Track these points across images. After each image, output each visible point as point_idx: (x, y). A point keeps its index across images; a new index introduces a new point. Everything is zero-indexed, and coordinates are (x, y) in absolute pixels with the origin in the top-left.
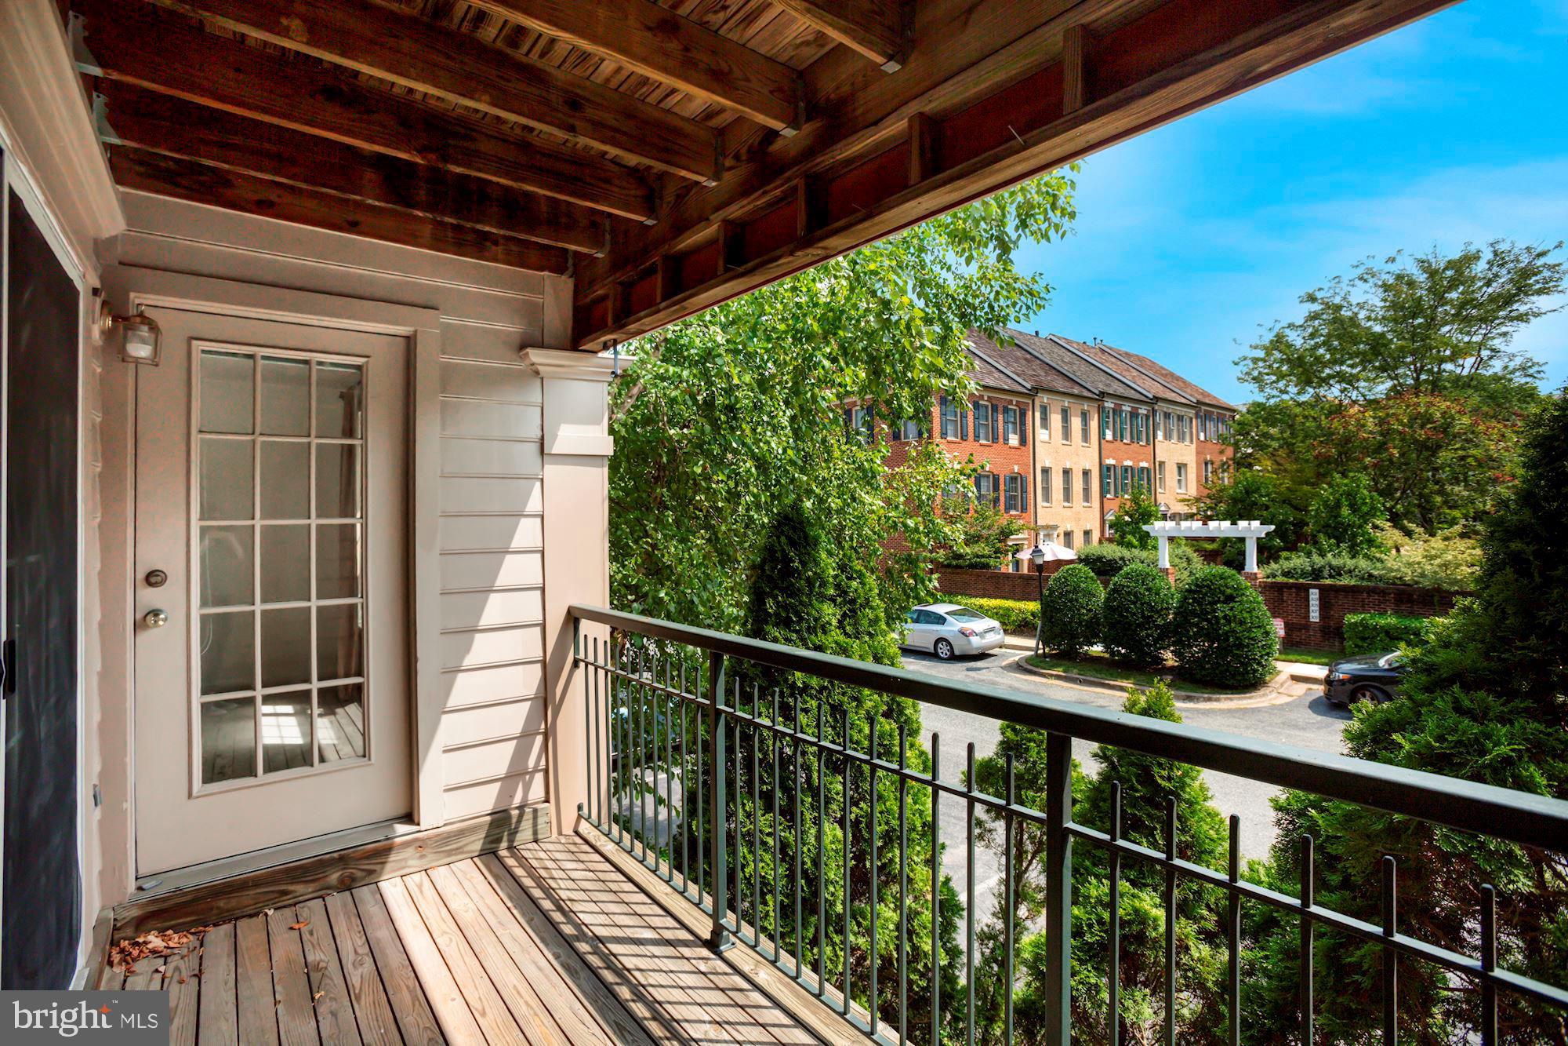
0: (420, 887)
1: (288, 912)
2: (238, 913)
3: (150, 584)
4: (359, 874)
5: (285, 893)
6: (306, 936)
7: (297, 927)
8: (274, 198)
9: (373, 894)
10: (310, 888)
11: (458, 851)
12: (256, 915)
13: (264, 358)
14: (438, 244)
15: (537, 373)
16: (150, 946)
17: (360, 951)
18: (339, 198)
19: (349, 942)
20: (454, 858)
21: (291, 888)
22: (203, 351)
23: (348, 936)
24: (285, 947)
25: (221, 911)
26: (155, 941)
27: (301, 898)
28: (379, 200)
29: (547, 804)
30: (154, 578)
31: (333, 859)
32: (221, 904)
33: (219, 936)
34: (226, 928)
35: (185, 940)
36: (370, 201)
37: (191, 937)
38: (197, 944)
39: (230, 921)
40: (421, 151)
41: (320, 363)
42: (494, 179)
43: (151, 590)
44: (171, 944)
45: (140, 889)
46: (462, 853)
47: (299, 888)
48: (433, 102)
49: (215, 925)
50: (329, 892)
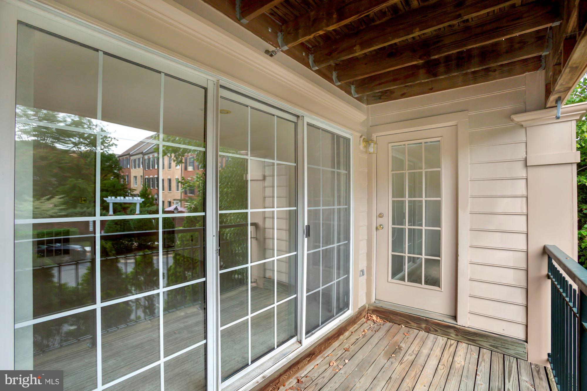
0: (451, 345)
1: (407, 329)
2: (395, 322)
3: (380, 217)
4: (432, 329)
5: (409, 323)
6: (405, 339)
7: (405, 334)
8: (405, 91)
9: (434, 338)
10: (416, 325)
11: (473, 341)
12: (399, 325)
13: (408, 144)
14: (466, 83)
15: (522, 126)
16: (373, 318)
17: (414, 352)
18: (434, 80)
19: (414, 348)
20: (471, 343)
21: (410, 322)
22: (392, 146)
23: (416, 345)
24: (399, 337)
25: (391, 319)
26: (374, 317)
27: (413, 327)
28: (426, 79)
29: (526, 344)
30: (381, 216)
31: (423, 319)
32: (391, 316)
33: (388, 324)
34: (391, 324)
35: (380, 321)
36: (423, 81)
37: (382, 321)
38: (382, 324)
39: (393, 323)
40: (420, 58)
41: (426, 143)
42: (474, 46)
43: (380, 218)
44: (377, 321)
45: (375, 302)
46: (475, 343)
47: (413, 324)
48: (423, 36)
49: (389, 322)
50: (422, 330)
